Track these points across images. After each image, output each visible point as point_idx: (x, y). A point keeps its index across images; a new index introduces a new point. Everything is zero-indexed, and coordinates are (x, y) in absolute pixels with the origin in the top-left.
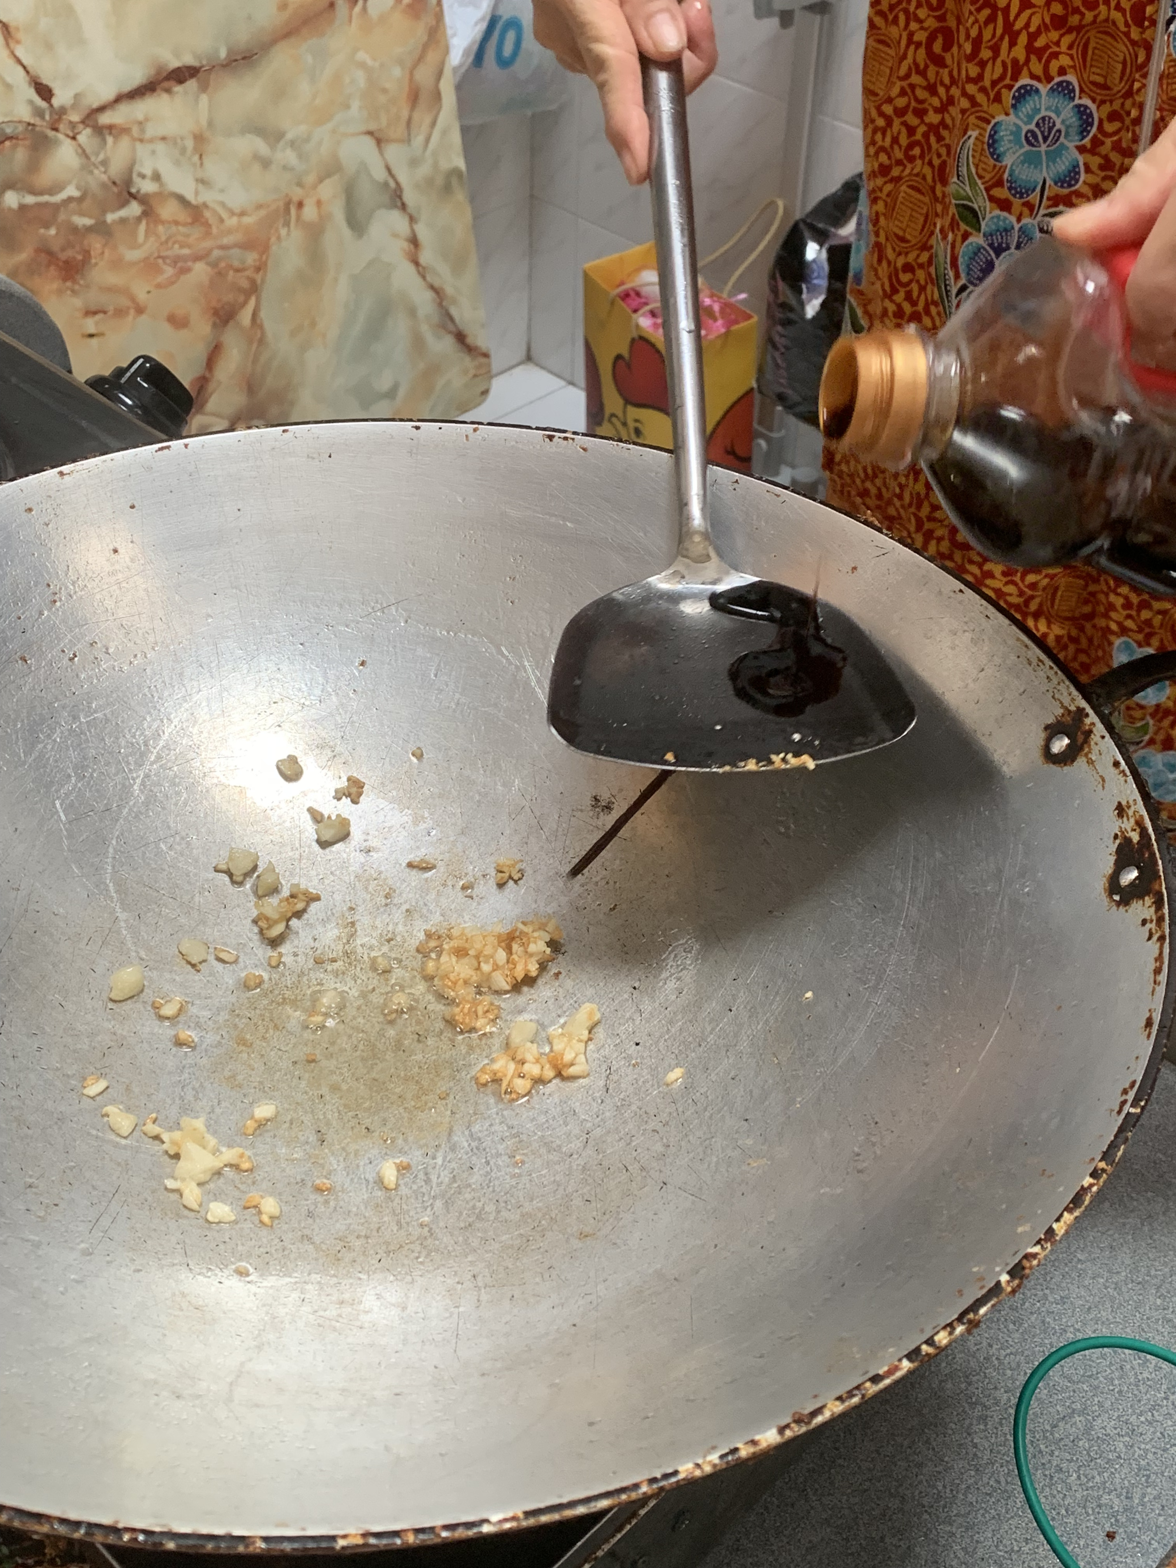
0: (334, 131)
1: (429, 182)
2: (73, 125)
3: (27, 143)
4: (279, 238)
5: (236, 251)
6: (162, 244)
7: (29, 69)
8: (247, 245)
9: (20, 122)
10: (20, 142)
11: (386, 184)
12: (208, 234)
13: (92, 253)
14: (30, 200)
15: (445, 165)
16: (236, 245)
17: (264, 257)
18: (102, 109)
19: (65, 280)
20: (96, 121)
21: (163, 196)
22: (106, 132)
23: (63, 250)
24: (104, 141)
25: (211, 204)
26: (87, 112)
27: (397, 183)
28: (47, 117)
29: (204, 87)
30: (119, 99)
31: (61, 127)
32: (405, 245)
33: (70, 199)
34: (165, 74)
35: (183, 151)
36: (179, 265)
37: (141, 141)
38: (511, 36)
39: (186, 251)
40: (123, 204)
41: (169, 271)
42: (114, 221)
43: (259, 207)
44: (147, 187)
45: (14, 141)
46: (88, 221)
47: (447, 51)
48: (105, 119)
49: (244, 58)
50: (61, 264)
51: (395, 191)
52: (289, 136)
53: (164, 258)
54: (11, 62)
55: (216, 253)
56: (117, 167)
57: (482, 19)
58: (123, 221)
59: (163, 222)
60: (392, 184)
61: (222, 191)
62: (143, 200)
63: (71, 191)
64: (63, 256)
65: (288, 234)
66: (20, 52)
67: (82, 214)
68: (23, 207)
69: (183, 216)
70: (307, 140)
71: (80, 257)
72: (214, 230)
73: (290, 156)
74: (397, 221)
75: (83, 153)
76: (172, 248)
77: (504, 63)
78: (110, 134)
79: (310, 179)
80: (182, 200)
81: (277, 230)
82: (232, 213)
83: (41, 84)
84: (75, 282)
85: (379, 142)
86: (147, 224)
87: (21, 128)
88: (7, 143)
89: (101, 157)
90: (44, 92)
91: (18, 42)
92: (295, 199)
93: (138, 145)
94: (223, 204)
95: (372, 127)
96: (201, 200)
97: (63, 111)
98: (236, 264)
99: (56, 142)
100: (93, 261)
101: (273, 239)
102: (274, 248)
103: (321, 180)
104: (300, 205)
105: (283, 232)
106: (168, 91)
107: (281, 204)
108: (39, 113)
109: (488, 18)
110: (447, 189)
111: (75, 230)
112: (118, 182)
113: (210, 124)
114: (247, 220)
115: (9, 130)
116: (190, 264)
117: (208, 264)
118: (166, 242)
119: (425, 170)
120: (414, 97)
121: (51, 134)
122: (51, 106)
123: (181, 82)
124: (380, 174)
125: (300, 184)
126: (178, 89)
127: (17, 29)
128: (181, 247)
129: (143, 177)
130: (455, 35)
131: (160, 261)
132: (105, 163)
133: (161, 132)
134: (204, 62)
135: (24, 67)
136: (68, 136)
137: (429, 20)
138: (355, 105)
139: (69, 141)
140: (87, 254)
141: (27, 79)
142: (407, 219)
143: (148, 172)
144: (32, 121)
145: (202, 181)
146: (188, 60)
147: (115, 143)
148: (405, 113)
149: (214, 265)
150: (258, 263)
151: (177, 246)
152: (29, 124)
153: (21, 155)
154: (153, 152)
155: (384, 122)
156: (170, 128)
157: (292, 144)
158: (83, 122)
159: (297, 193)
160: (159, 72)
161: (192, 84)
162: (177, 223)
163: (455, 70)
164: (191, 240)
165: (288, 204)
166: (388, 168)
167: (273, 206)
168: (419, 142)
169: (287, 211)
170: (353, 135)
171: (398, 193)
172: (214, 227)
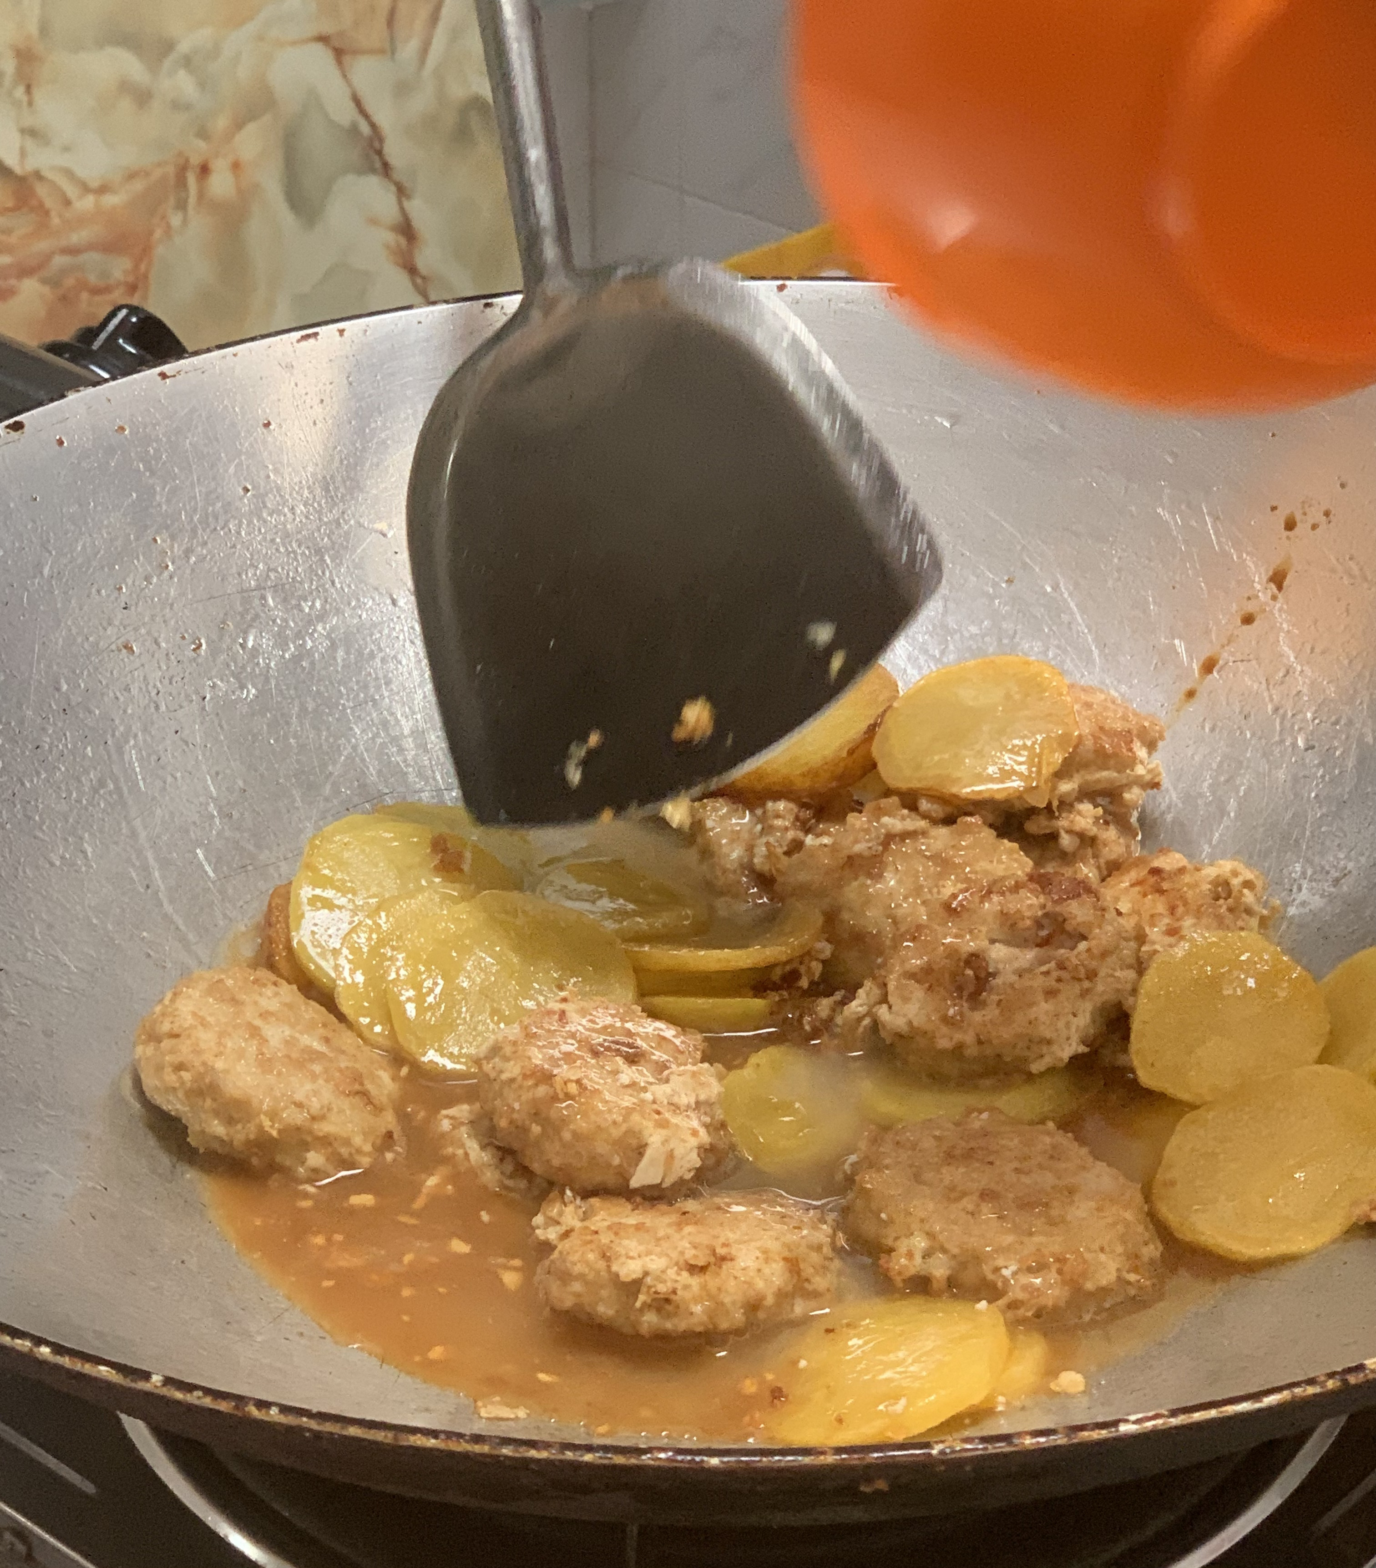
0: (261, 38)
1: (431, 122)
4: (168, 232)
5: (94, 257)
8: (113, 245)
11: (354, 129)
12: (43, 228)
15: (458, 92)
16: (91, 247)
17: (143, 267)
25: (48, 174)
27: (373, 126)
32: (390, 237)
43: (131, 176)
51: (370, 141)
52: (184, 47)
55: (59, 261)
60: (365, 128)
61: (66, 149)
65: (185, 222)
70: (215, 52)
72: (56, 221)
73: (183, 84)
74: (376, 195)
79: (222, 123)
81: (163, 217)
82: (86, 188)
85: (339, 54)
92: (195, 160)
94: (69, 173)
95: (327, 27)
96: (30, 165)
98: (93, 279)
101: (158, 234)
102: (160, 251)
103: (239, 125)
104: (204, 170)
105: (176, 220)
107: (171, 170)
110: (462, 135)
113: (44, 29)
114: (111, 200)
116: (13, 282)
117: (44, 281)
119: (422, 102)
124: (345, 113)
125: (203, 134)
142: (393, 188)
145: (31, 133)
149: (54, 282)
150: (131, 279)
155: (348, 18)
157: (187, 62)
159: (197, 150)
164: (13, 239)
165: (182, 169)
166: (357, 102)
167: (157, 173)
168: (409, 49)
169: (181, 182)
170: (294, 43)
171: (377, 145)
172: (53, 214)
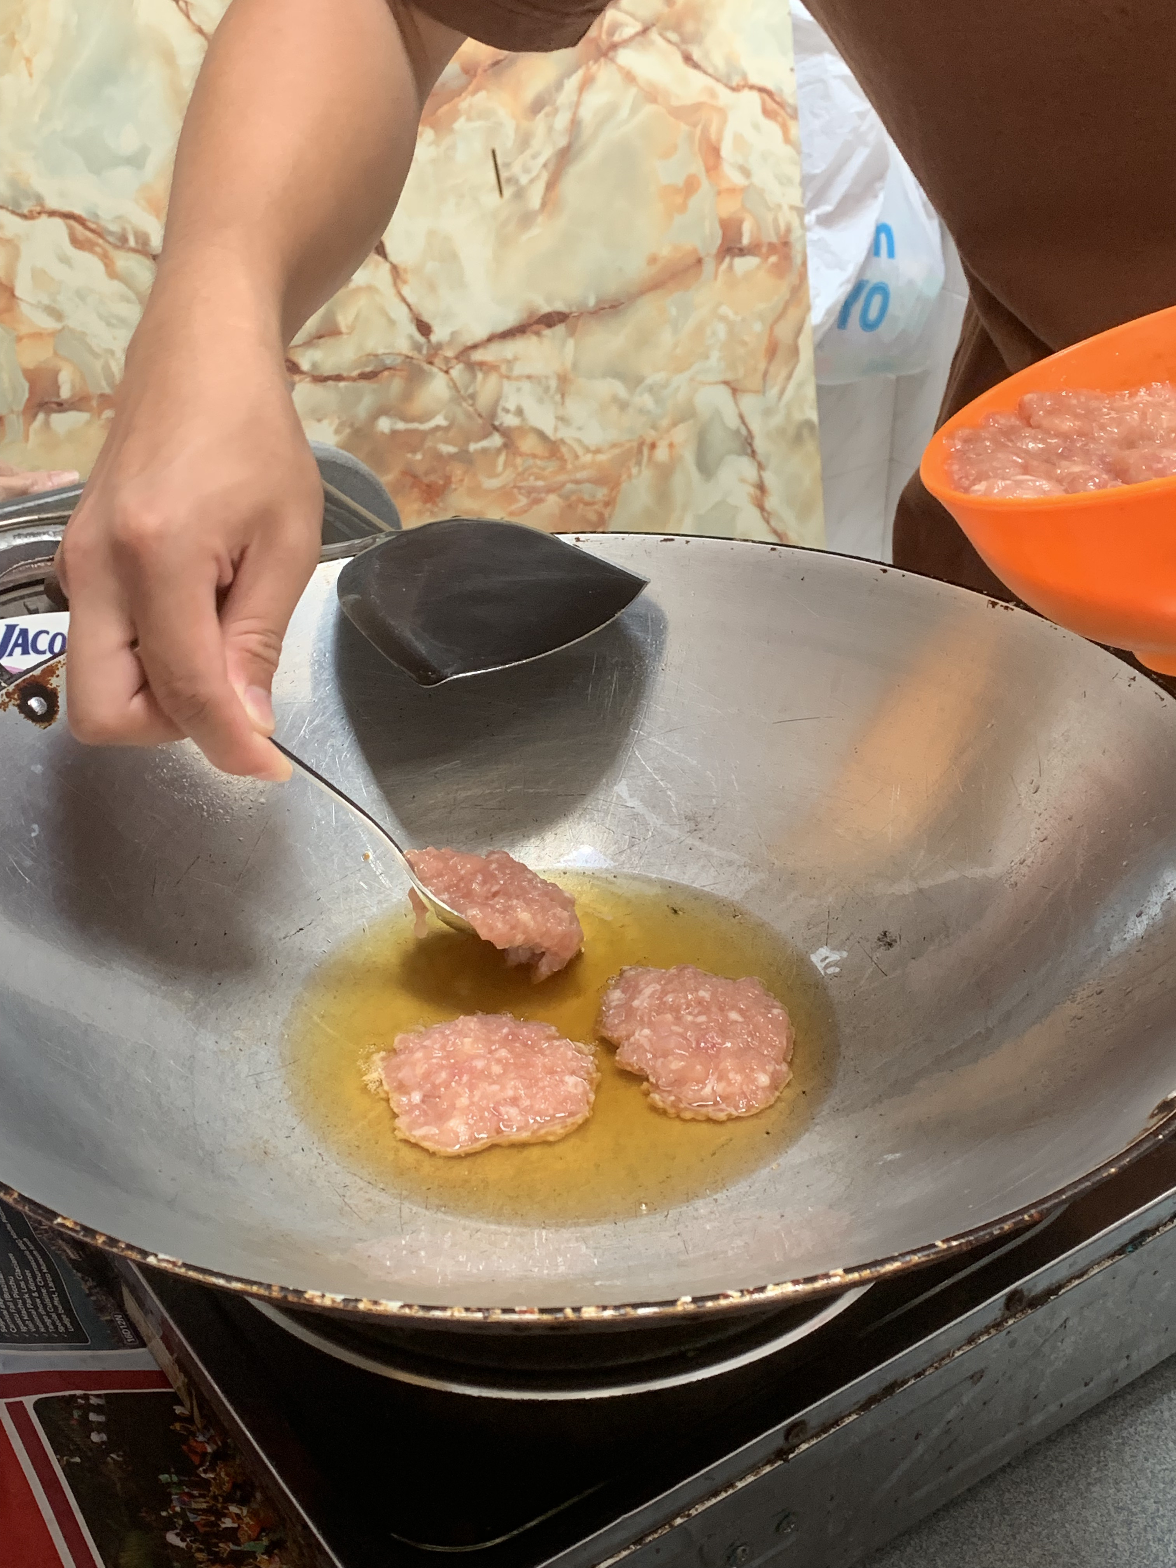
0: (692, 379)
1: (781, 431)
2: (447, 360)
3: (404, 373)
4: (630, 476)
5: (587, 487)
6: (519, 474)
7: (413, 307)
8: (598, 482)
9: (400, 354)
10: (398, 373)
11: (737, 432)
12: (562, 468)
13: (453, 479)
14: (401, 426)
15: (798, 417)
16: (588, 481)
17: (614, 493)
18: (475, 347)
19: (426, 502)
20: (469, 357)
21: (524, 430)
22: (477, 368)
23: (426, 474)
24: (474, 377)
25: (568, 441)
26: (461, 348)
27: (748, 430)
28: (425, 351)
29: (572, 332)
30: (491, 339)
31: (437, 361)
32: (752, 490)
33: (438, 428)
34: (535, 318)
35: (547, 389)
36: (534, 495)
37: (508, 378)
38: (877, 301)
39: (540, 483)
40: (486, 436)
41: (523, 501)
42: (476, 451)
43: (614, 446)
44: (510, 421)
45: (392, 371)
46: (452, 449)
47: (808, 308)
48: (477, 356)
49: (613, 307)
50: (424, 488)
51: (746, 437)
52: (649, 381)
53: (520, 488)
54: (397, 300)
55: (570, 486)
56: (484, 400)
57: (848, 281)
58: (484, 451)
59: (521, 455)
60: (744, 432)
61: (580, 429)
62: (505, 432)
63: (439, 420)
64: (426, 480)
65: (640, 472)
66: (406, 291)
67: (446, 442)
68: (394, 433)
69: (540, 450)
70: (665, 386)
71: (441, 482)
72: (569, 466)
73: (646, 400)
74: (746, 467)
75: (454, 386)
76: (527, 480)
77: (868, 326)
78: (481, 370)
79: (665, 423)
80: (541, 435)
81: (629, 469)
82: (587, 450)
83: (421, 321)
84: (435, 504)
85: (735, 391)
86: (507, 455)
87: (399, 360)
88: (386, 373)
89: (470, 391)
90: (424, 328)
91: (405, 282)
92: (649, 440)
93: (506, 383)
94: (579, 441)
95: (729, 376)
96: (559, 435)
97: (439, 347)
98: (587, 497)
99: (431, 375)
100: (453, 486)
101: (624, 477)
102: (624, 485)
103: (675, 424)
104: (653, 446)
105: (634, 471)
106: (538, 334)
107: (635, 444)
108: (417, 347)
109: (853, 281)
110: (798, 439)
111: (439, 457)
112: (484, 415)
113: (575, 365)
114: (601, 457)
115: (388, 362)
116: (543, 495)
117: (560, 496)
118: (523, 473)
119: (777, 420)
120: (772, 351)
121: (427, 367)
122: (429, 341)
123: (550, 325)
124: (733, 422)
125: (654, 427)
126: (547, 332)
127: (405, 271)
128: (537, 479)
129: (507, 411)
130: (818, 295)
131: (516, 491)
132: (473, 397)
133: (527, 371)
134: (574, 309)
135: (409, 306)
136: (441, 369)
137: (792, 278)
138: (715, 355)
139: (441, 375)
140: (448, 480)
141: (410, 316)
142: (756, 464)
143: (512, 407)
144: (410, 354)
145: (562, 419)
146: (559, 306)
147: (484, 379)
148: (762, 366)
149: (566, 497)
150: (607, 499)
151: (532, 478)
152: (407, 357)
153: (396, 385)
154: (519, 390)
155: (741, 372)
156: (537, 367)
157: (651, 389)
158: (457, 358)
159: (651, 435)
160: (531, 314)
161: (560, 329)
162: (534, 456)
163: (816, 329)
164: (547, 473)
165: (641, 444)
166: (741, 417)
167: (628, 445)
168: (773, 392)
169: (640, 451)
170: (710, 384)
171: (749, 441)
172: (569, 462)
